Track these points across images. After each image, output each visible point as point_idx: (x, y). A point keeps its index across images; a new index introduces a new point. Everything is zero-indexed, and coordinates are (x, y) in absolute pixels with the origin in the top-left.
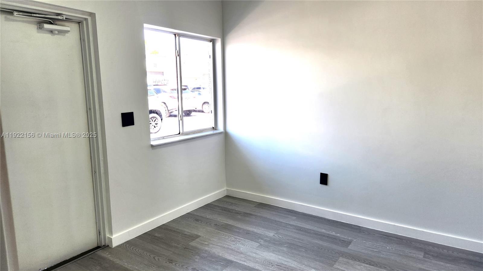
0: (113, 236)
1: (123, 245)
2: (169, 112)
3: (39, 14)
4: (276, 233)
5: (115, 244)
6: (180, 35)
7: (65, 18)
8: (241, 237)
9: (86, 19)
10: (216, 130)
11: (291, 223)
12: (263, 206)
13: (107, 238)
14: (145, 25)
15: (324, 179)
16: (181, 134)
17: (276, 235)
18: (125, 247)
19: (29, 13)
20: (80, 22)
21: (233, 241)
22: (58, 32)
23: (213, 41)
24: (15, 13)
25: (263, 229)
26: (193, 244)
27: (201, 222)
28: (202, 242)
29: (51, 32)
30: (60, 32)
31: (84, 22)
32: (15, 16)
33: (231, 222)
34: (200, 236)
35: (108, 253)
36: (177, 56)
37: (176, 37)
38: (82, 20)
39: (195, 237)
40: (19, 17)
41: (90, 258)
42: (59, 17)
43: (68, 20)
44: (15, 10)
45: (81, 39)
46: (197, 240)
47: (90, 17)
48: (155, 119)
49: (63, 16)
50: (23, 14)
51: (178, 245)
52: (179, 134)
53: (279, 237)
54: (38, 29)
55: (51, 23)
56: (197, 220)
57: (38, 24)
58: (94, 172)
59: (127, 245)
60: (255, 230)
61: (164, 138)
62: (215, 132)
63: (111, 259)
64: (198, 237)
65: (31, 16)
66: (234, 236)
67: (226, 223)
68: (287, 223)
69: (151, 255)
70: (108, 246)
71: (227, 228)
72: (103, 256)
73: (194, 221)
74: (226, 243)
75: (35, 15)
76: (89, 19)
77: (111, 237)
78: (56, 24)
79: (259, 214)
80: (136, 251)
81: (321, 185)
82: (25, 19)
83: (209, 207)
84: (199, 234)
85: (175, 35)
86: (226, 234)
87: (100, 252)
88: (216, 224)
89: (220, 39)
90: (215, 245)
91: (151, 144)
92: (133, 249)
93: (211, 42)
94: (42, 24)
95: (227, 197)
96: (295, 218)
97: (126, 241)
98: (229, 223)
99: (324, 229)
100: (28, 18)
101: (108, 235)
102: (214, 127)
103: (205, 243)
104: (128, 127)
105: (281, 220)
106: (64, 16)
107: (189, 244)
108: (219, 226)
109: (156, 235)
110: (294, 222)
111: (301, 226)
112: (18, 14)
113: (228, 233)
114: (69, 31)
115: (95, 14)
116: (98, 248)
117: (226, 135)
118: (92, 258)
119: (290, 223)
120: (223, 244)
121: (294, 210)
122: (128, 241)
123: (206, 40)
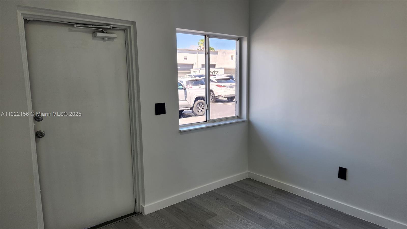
0: (145, 205)
1: (153, 214)
2: (215, 98)
3: (93, 25)
4: (288, 221)
5: (146, 212)
6: (209, 36)
7: (112, 27)
8: (253, 221)
9: (129, 27)
10: (240, 118)
11: (306, 213)
12: (280, 192)
13: (141, 206)
14: (177, 29)
15: (343, 173)
16: (207, 121)
17: (288, 224)
18: (154, 216)
19: (85, 25)
20: (125, 30)
21: (245, 224)
22: (108, 38)
23: (240, 40)
24: (75, 25)
25: (276, 216)
26: (209, 221)
27: (220, 201)
28: (217, 221)
29: (103, 38)
30: (109, 38)
31: (128, 29)
32: (75, 27)
33: (246, 205)
34: (216, 215)
35: (140, 220)
36: (206, 54)
37: (206, 38)
38: (126, 28)
39: (211, 215)
40: (78, 28)
41: (126, 222)
42: (108, 27)
43: (114, 28)
44: (75, 23)
45: (125, 44)
46: (213, 218)
47: (132, 25)
48: (202, 104)
49: (110, 26)
50: (81, 26)
51: (196, 220)
52: (206, 121)
53: (290, 226)
54: (93, 37)
55: (103, 32)
56: (217, 199)
57: (93, 33)
58: (133, 152)
59: (156, 214)
60: (268, 216)
61: (192, 125)
62: (239, 120)
63: (141, 226)
64: (215, 215)
65: (87, 27)
66: (247, 219)
67: (242, 205)
68: (301, 213)
69: (172, 227)
70: (142, 213)
71: (242, 210)
72: (136, 221)
73: (214, 199)
74: (238, 225)
75: (89, 26)
76: (131, 27)
77: (144, 206)
78: (106, 33)
79: (275, 200)
80: (161, 221)
81: (339, 178)
82: (83, 30)
83: (230, 187)
84: (217, 213)
85: (205, 36)
86: (240, 216)
87: (134, 218)
88: (233, 205)
89: (246, 37)
90: (228, 226)
91: (180, 130)
92: (159, 219)
93: (238, 40)
94: (96, 33)
95: (249, 179)
96: (311, 208)
97: (156, 210)
98: (245, 206)
99: (339, 224)
100: (85, 29)
101: (142, 204)
102: (238, 115)
103: (220, 222)
104: (160, 115)
105: (296, 209)
106: (112, 26)
107: (206, 221)
108: (235, 207)
109: (181, 208)
110: (307, 212)
111: (316, 218)
112: (77, 26)
113: (242, 216)
114: (116, 37)
115: (136, 22)
116: (134, 213)
117: (249, 124)
118: (127, 223)
119: (304, 213)
120: (235, 226)
121: (310, 200)
122: (157, 211)
123: (233, 38)
